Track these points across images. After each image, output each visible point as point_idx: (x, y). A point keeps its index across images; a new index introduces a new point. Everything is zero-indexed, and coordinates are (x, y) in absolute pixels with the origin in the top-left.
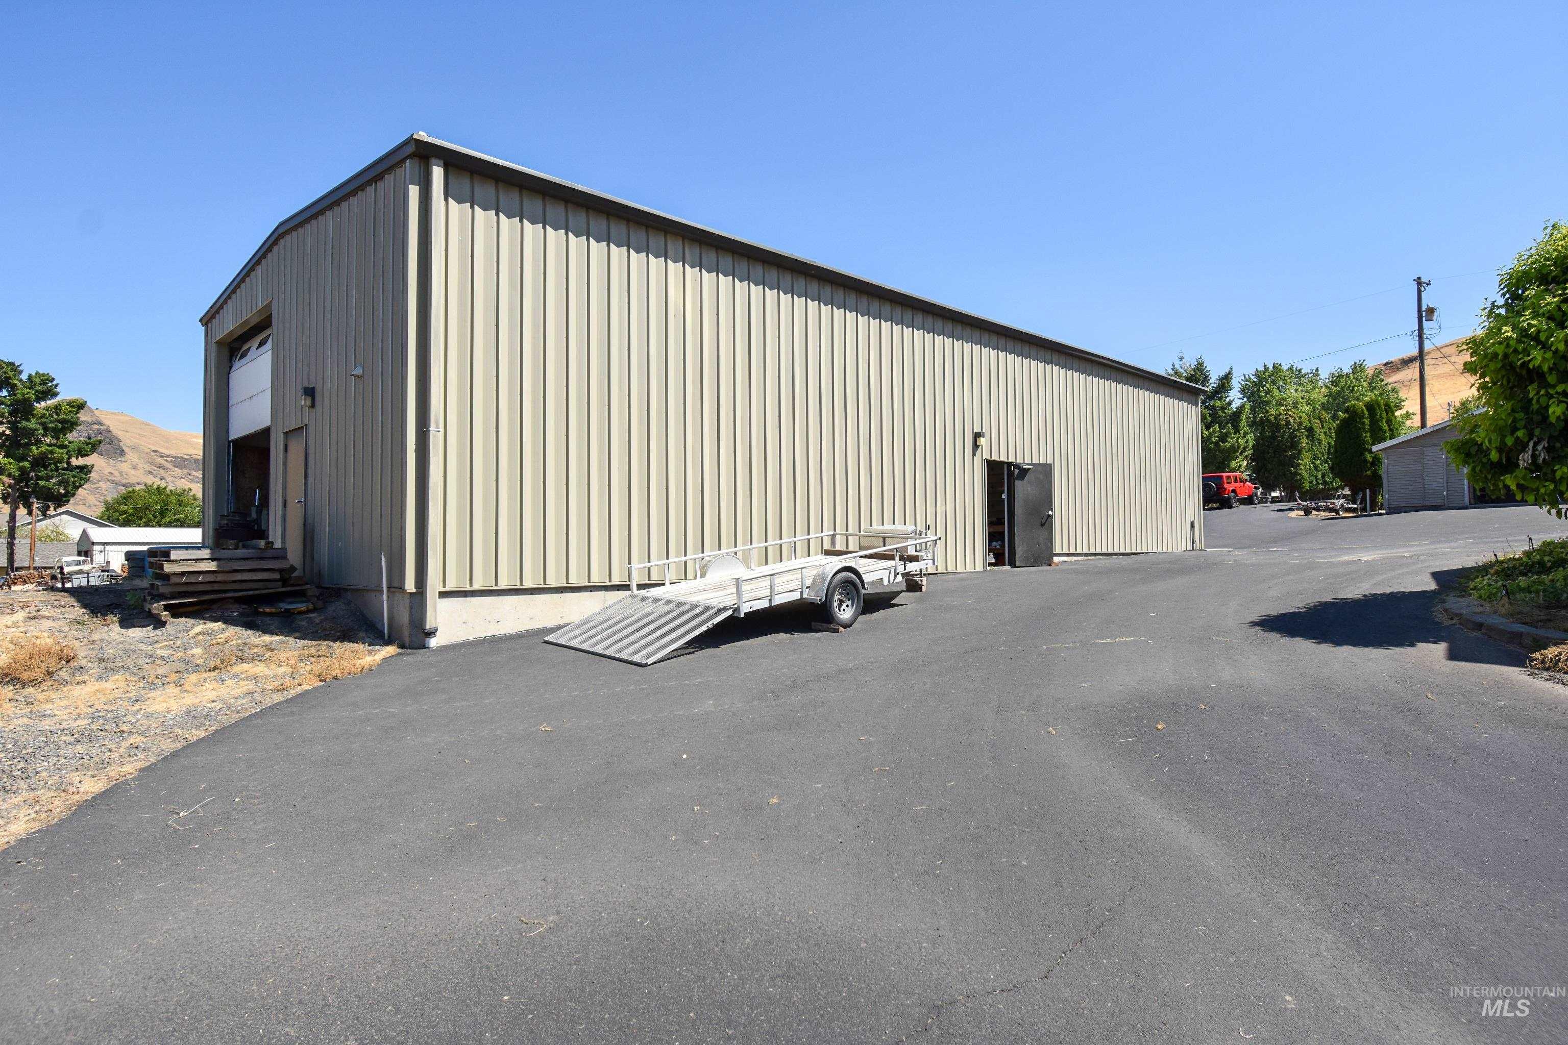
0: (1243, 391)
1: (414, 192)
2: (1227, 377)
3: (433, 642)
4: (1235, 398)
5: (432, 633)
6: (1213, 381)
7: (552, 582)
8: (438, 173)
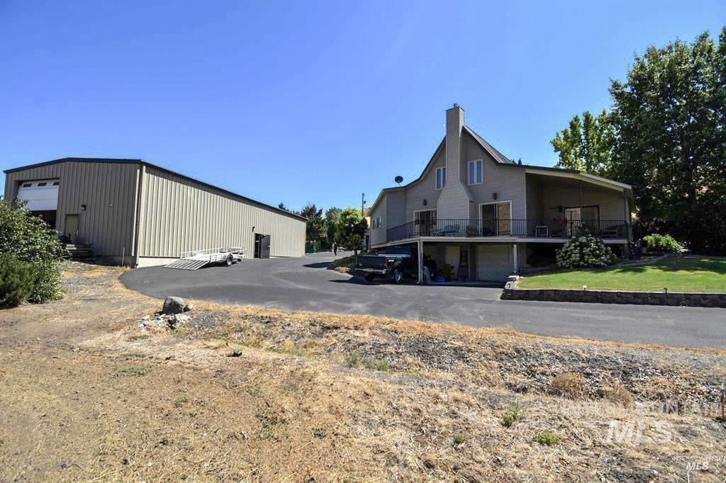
0: (326, 214)
1: (138, 171)
2: (321, 210)
3: (138, 267)
4: (323, 216)
5: (137, 265)
6: (317, 211)
7: (160, 256)
8: (144, 167)
